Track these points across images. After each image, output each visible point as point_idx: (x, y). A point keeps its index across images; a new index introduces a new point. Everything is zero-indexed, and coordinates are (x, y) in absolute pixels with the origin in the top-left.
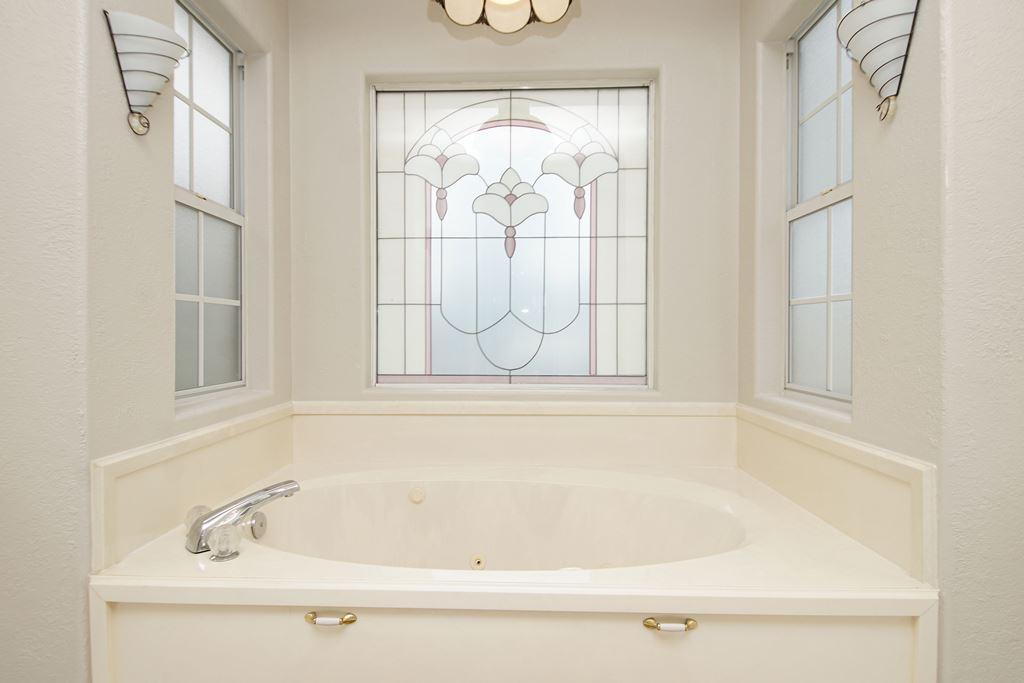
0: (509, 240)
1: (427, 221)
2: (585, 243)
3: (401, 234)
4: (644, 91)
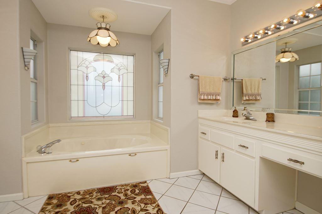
0: (103, 86)
1: (84, 81)
2: (121, 88)
3: (77, 84)
4: (133, 57)
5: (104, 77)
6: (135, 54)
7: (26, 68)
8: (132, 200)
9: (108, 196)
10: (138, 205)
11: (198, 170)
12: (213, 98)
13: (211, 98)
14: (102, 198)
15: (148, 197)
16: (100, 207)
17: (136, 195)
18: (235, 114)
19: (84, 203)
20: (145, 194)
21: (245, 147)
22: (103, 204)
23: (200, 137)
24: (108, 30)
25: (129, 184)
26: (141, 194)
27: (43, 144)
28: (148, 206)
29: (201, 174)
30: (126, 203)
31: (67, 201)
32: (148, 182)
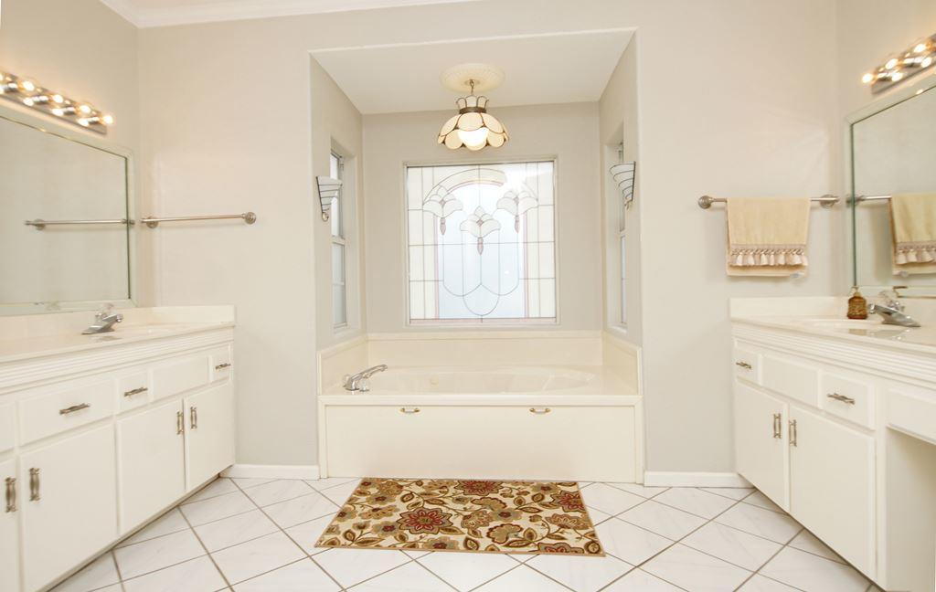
0: (480, 245)
1: (435, 235)
2: (521, 245)
3: (421, 243)
4: (551, 163)
5: (480, 222)
6: (556, 157)
7: (324, 216)
8: (532, 515)
9: (479, 497)
10: (543, 525)
11: (735, 475)
12: (776, 261)
13: (769, 261)
14: (466, 499)
15: (571, 514)
16: (458, 514)
17: (545, 505)
18: (857, 309)
19: (428, 502)
20: (566, 507)
21: (846, 398)
22: (465, 509)
23: (738, 377)
24: (481, 110)
25: (532, 483)
26: (556, 507)
27: (355, 373)
28: (567, 530)
29: (743, 486)
30: (517, 517)
31: (395, 494)
32: (581, 485)
